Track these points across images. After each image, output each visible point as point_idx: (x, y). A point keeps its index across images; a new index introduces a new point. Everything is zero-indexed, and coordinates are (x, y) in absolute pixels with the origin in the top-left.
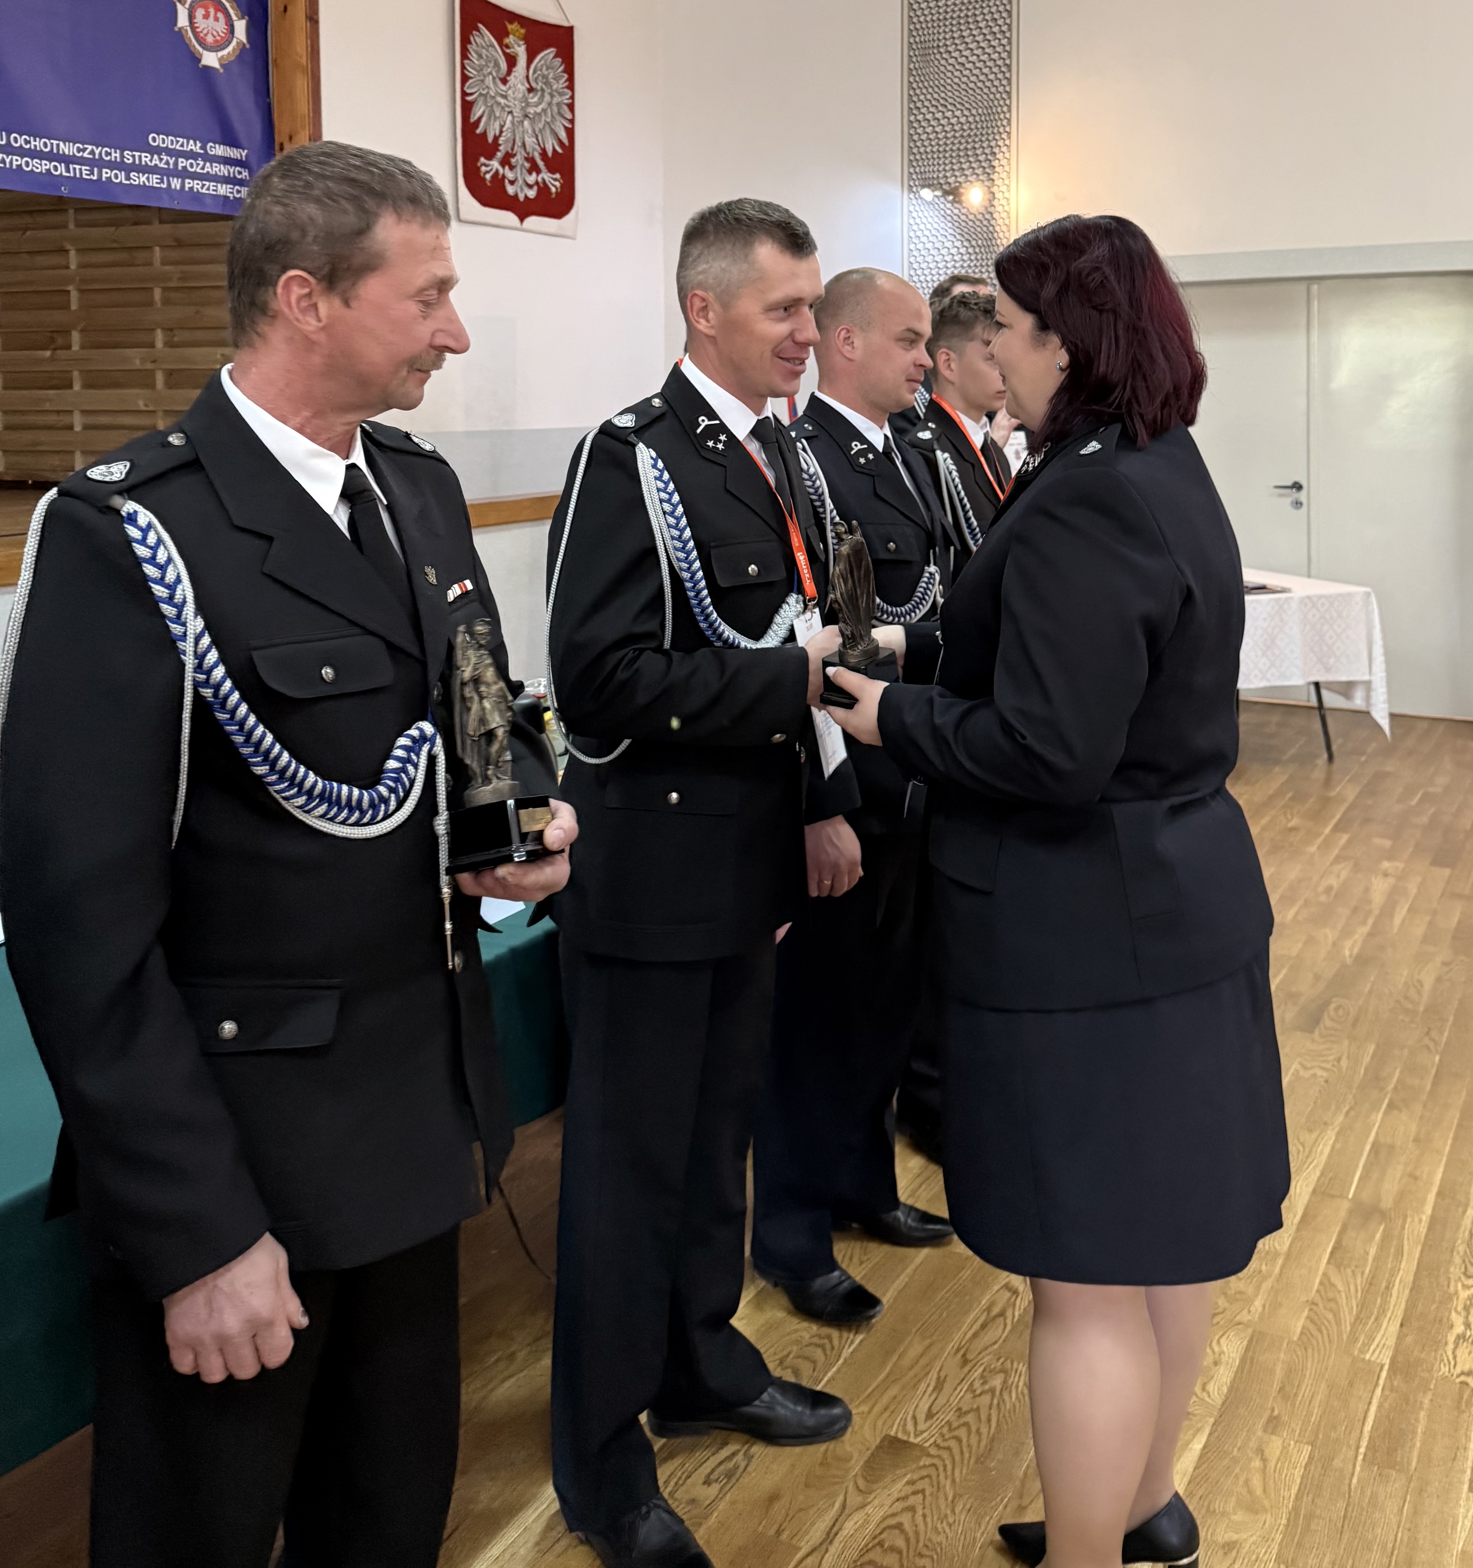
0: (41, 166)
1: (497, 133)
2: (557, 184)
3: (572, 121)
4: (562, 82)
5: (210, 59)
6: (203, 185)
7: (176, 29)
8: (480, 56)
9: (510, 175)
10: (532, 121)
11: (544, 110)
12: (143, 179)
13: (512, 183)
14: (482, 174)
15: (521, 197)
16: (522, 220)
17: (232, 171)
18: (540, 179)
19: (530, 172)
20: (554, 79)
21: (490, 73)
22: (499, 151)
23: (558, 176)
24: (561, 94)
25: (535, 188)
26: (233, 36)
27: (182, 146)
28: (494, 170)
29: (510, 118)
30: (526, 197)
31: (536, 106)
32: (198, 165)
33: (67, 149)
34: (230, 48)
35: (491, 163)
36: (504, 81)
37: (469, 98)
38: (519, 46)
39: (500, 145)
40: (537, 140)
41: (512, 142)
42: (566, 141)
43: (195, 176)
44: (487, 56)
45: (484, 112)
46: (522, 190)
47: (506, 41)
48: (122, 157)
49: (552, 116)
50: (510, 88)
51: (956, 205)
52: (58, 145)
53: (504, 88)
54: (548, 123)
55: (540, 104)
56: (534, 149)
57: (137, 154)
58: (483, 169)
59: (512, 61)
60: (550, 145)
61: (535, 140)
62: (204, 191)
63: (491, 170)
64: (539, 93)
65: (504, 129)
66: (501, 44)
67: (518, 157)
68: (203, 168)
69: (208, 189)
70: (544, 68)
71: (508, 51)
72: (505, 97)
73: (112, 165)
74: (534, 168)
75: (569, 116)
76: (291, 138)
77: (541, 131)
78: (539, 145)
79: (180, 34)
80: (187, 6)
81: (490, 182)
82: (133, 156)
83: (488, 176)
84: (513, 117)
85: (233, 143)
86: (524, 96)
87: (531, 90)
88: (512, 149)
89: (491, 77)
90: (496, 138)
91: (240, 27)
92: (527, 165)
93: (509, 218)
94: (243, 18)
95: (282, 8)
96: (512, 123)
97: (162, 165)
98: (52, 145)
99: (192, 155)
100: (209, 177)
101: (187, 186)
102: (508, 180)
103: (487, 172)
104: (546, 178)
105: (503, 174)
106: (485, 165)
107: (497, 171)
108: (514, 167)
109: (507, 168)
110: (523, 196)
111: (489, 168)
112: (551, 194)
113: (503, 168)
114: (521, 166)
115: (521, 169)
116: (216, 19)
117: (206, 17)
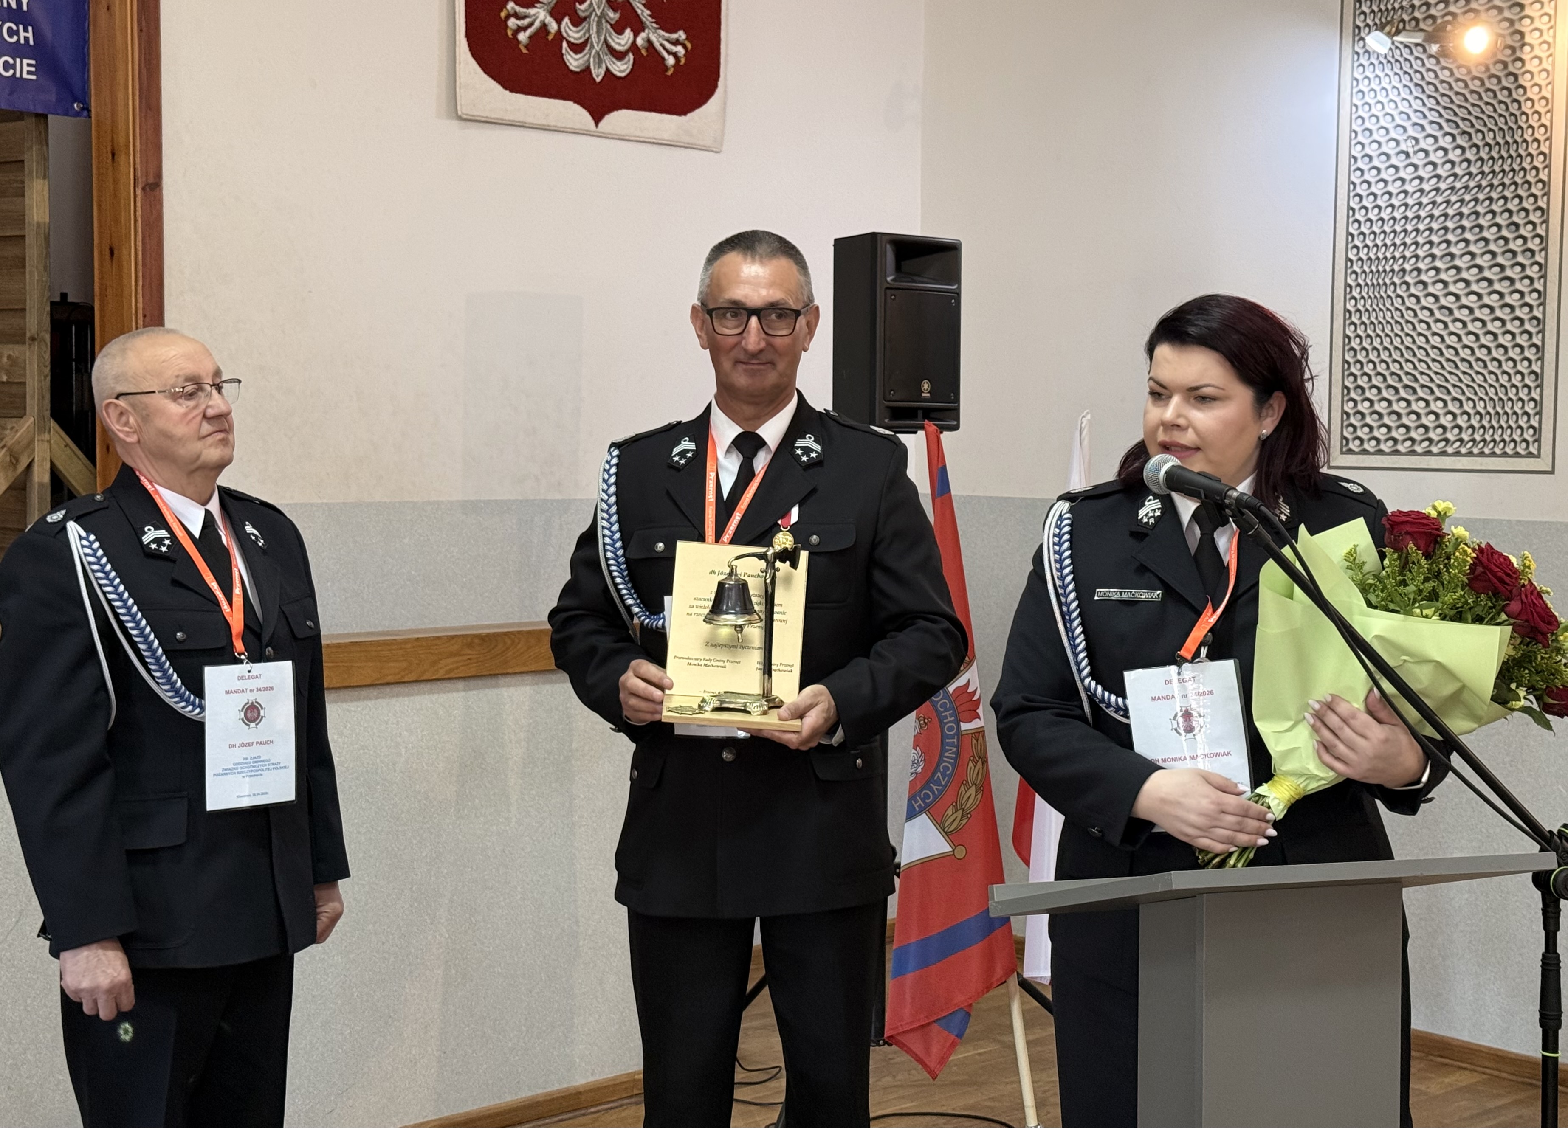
14: (510, 33)
15: (598, 74)
18: (640, 41)
19: (619, 28)
23: (681, 35)
25: (631, 56)
28: (537, 24)
30: (608, 70)
35: (532, 11)
46: (600, 61)
51: (1443, 62)
58: (512, 23)
63: (531, 25)
74: (628, 21)
81: (526, 47)
83: (523, 37)
92: (613, 16)
93: (570, 112)
102: (568, 42)
103: (520, 29)
104: (653, 38)
105: (559, 32)
106: (517, 16)
107: (544, 26)
108: (585, 19)
109: (566, 20)
110: (602, 71)
111: (526, 22)
112: (666, 69)
113: (559, 22)
114: (600, 18)
115: (599, 24)
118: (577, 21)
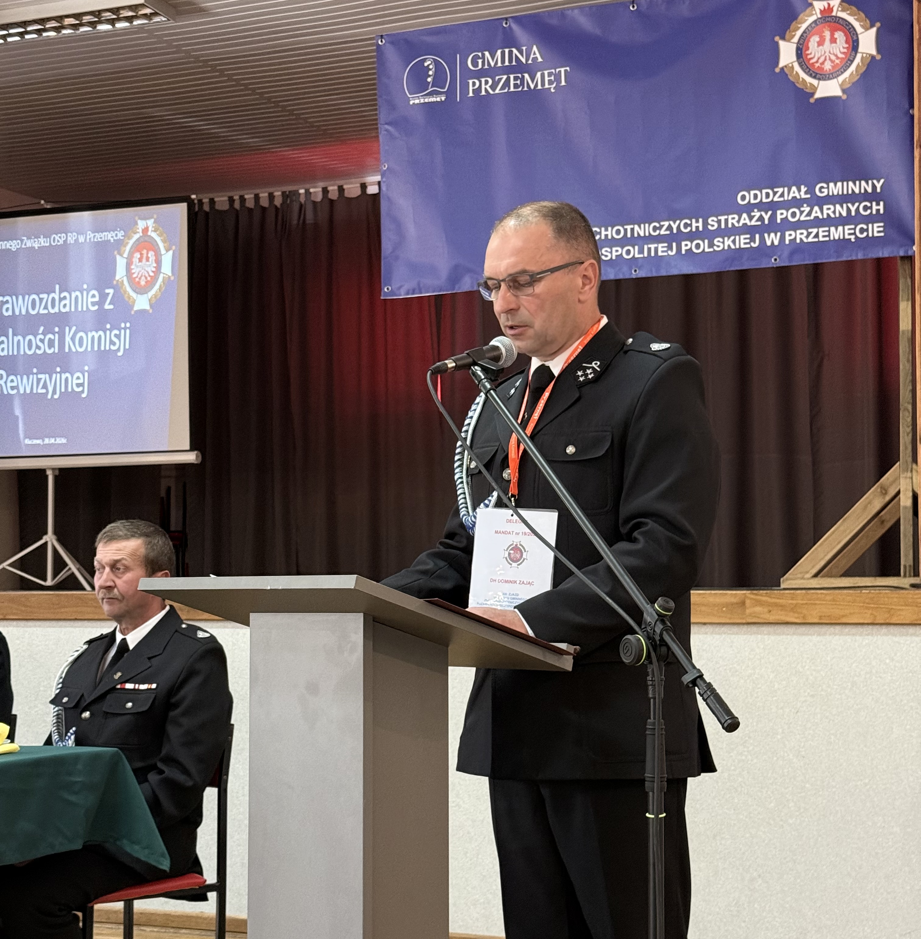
0: (611, 254)
5: (828, 89)
6: (809, 234)
7: (780, 71)
12: (728, 242)
17: (856, 208)
26: (858, 52)
27: (782, 195)
32: (802, 212)
34: (855, 68)
43: (798, 226)
48: (705, 224)
52: (632, 230)
57: (723, 218)
62: (810, 239)
68: (809, 214)
69: (817, 236)
73: (691, 236)
80: (795, 40)
82: (719, 222)
85: (861, 175)
91: (868, 38)
97: (753, 223)
98: (626, 230)
99: (797, 203)
100: (818, 223)
101: (788, 239)
116: (833, 40)
117: (821, 43)
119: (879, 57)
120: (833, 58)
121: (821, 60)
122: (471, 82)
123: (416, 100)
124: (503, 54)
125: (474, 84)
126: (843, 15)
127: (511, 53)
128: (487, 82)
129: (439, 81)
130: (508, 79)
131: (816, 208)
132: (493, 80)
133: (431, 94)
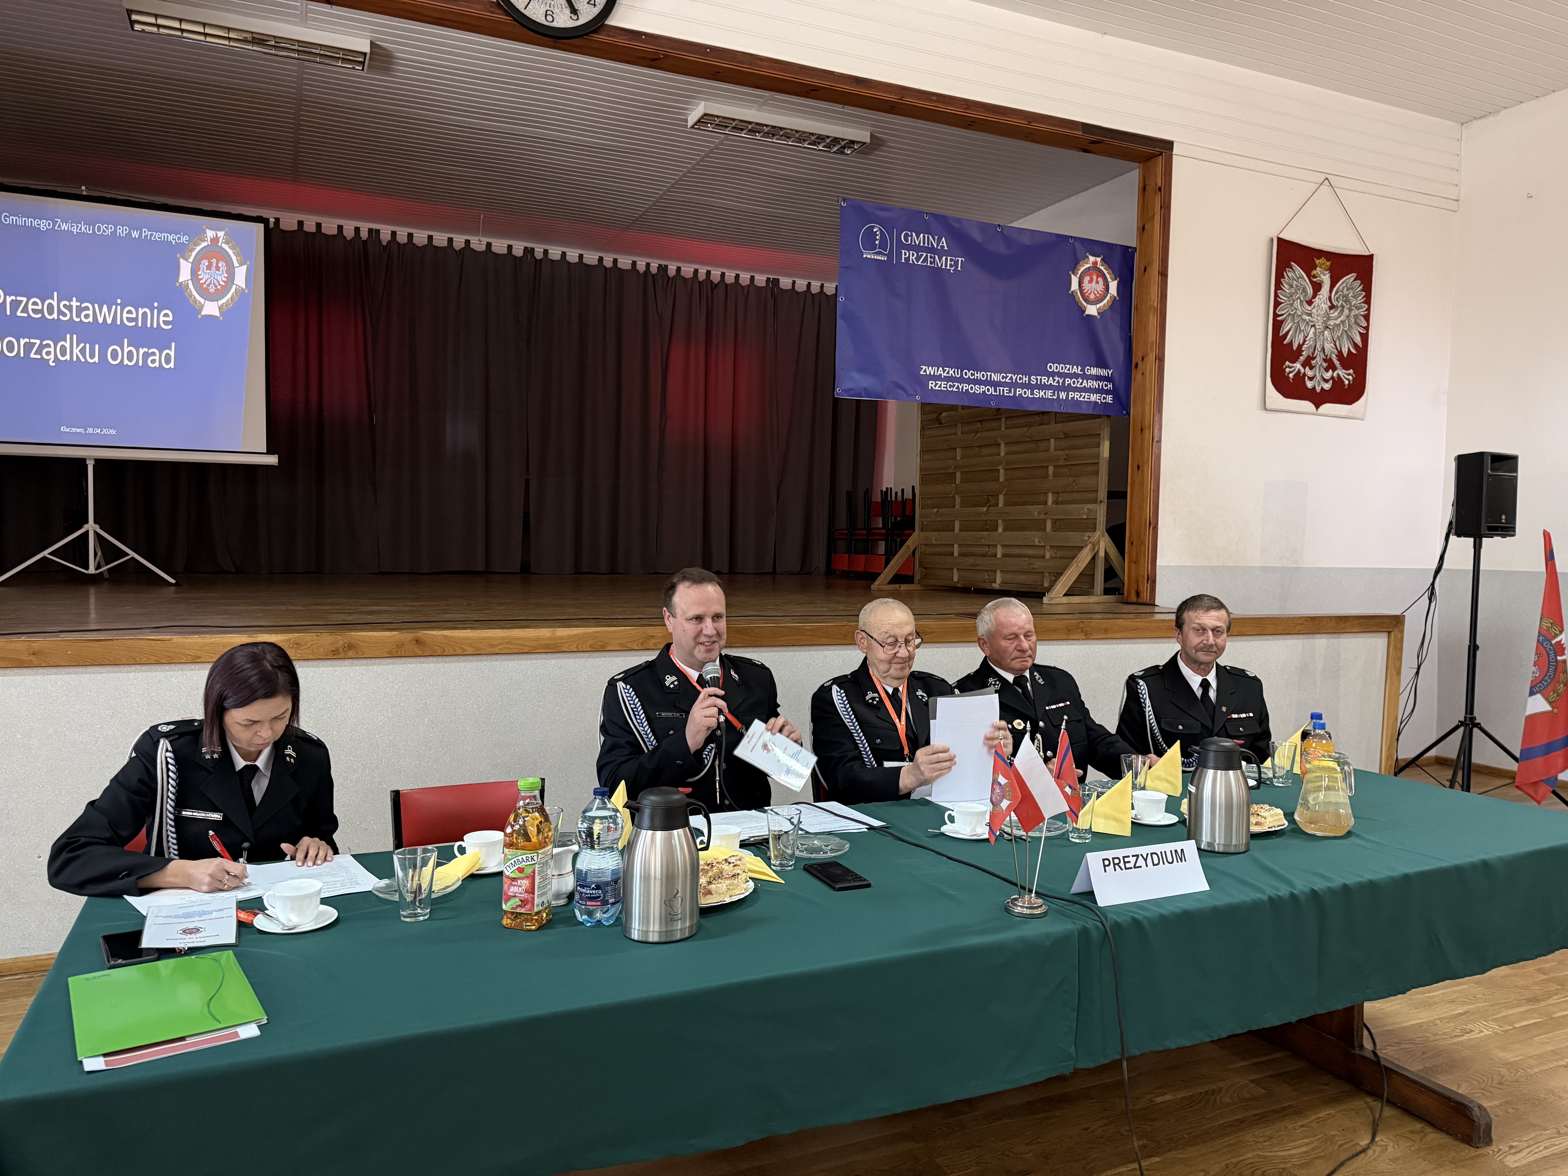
0: (979, 389)
1: (1301, 343)
2: (1350, 378)
3: (1367, 328)
4: (1360, 299)
5: (1092, 310)
6: (1080, 396)
7: (1070, 292)
8: (1291, 286)
9: (1310, 373)
10: (1332, 330)
11: (1342, 322)
12: (1042, 393)
13: (1311, 379)
14: (1286, 374)
15: (1318, 389)
16: (1317, 407)
17: (1101, 385)
18: (1335, 375)
19: (1327, 370)
20: (1353, 297)
21: (1299, 298)
22: (1302, 355)
23: (1351, 371)
24: (1358, 308)
25: (1331, 381)
26: (1108, 293)
27: (1069, 370)
28: (1297, 370)
29: (1313, 330)
30: (1322, 388)
31: (1336, 319)
32: (1078, 382)
33: (996, 377)
34: (1105, 301)
35: (1295, 365)
36: (1310, 303)
37: (1279, 318)
38: (1325, 275)
39: (1303, 351)
40: (1335, 345)
41: (1313, 348)
42: (1360, 344)
43: (1076, 390)
44: (1297, 286)
45: (1291, 327)
46: (1319, 384)
47: (1314, 272)
48: (1030, 379)
49: (1349, 325)
50: (1314, 307)
52: (991, 375)
53: (1309, 308)
54: (1346, 331)
55: (1340, 317)
56: (1332, 352)
57: (1039, 378)
58: (1288, 370)
59: (1317, 287)
60: (1346, 347)
61: (1333, 345)
62: (1081, 399)
63: (1295, 370)
64: (1340, 309)
65: (1307, 339)
66: (1309, 276)
67: (1318, 359)
68: (1081, 384)
69: (1084, 398)
70: (1345, 289)
71: (1314, 280)
72: (1310, 315)
73: (1023, 386)
74: (1331, 366)
75: (1364, 324)
76: (1143, 359)
77: (1338, 338)
78: (1337, 349)
79: (1073, 295)
80: (1078, 276)
81: (1292, 379)
82: (1037, 379)
83: (1291, 375)
84: (1316, 329)
85: (1103, 365)
86: (1326, 311)
87: (1332, 307)
88: (1313, 354)
89: (1299, 301)
90: (1300, 346)
91: (1113, 286)
92: (1325, 365)
93: (1307, 406)
94: (1115, 279)
95: (1143, 269)
96: (1315, 334)
97: (1055, 384)
98: (987, 375)
99: (1075, 376)
100: (1084, 390)
101: (1070, 396)
102: (1308, 377)
103: (1291, 372)
104: (1340, 373)
105: (1304, 373)
106: (1290, 367)
107: (1299, 370)
108: (1314, 367)
109: (1307, 368)
110: (1320, 388)
111: (1292, 369)
112: (1345, 385)
113: (1305, 368)
114: (1320, 366)
115: (1320, 368)
116: (1097, 282)
117: (1091, 281)
118: (1311, 368)
119: (1118, 298)
120: (1096, 293)
121: (1089, 292)
122: (903, 251)
123: (868, 255)
124: (924, 237)
125: (905, 254)
126: (1102, 268)
127: (928, 237)
128: (913, 255)
129: (883, 245)
130: (927, 255)
131: (1085, 381)
132: (917, 254)
133: (878, 253)
